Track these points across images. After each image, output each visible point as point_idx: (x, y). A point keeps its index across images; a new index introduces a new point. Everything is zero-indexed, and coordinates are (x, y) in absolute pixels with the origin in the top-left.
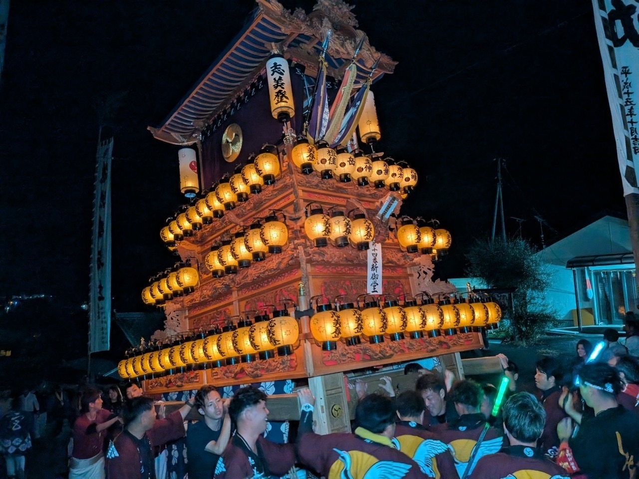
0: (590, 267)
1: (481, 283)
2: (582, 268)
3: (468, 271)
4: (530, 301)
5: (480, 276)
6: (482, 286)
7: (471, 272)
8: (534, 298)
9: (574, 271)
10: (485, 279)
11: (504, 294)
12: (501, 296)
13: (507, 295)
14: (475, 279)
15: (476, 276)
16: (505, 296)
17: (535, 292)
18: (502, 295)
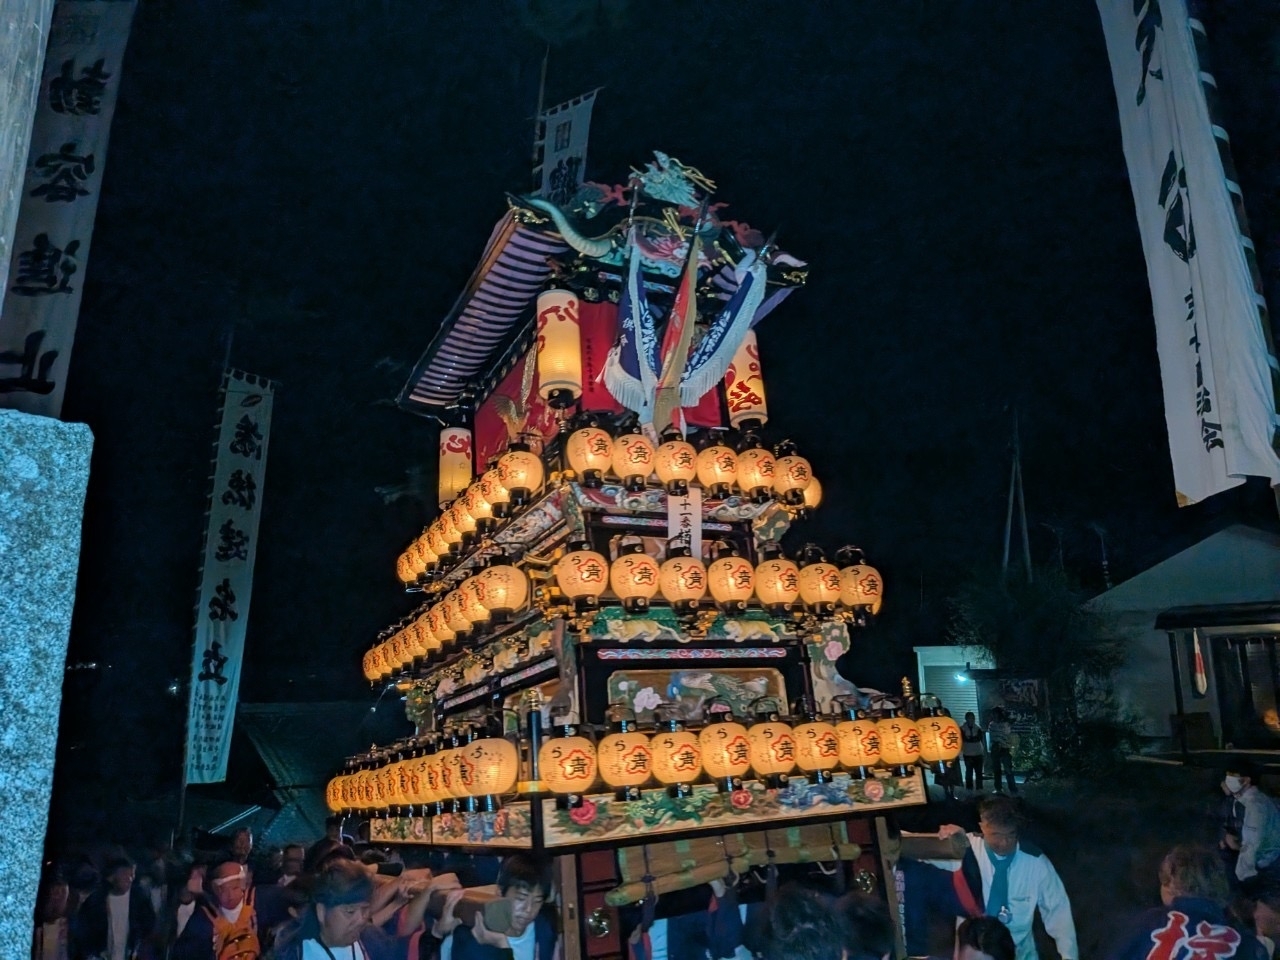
0: (1203, 628)
1: (983, 658)
2: (1187, 630)
3: (955, 632)
4: (1082, 696)
5: (979, 642)
6: (984, 662)
7: (961, 634)
8: (1090, 690)
9: (1171, 636)
10: (991, 649)
11: (1030, 681)
12: (1023, 684)
13: (1035, 682)
14: (969, 649)
15: (969, 643)
16: (1031, 684)
17: (1093, 677)
18: (1025, 682)
